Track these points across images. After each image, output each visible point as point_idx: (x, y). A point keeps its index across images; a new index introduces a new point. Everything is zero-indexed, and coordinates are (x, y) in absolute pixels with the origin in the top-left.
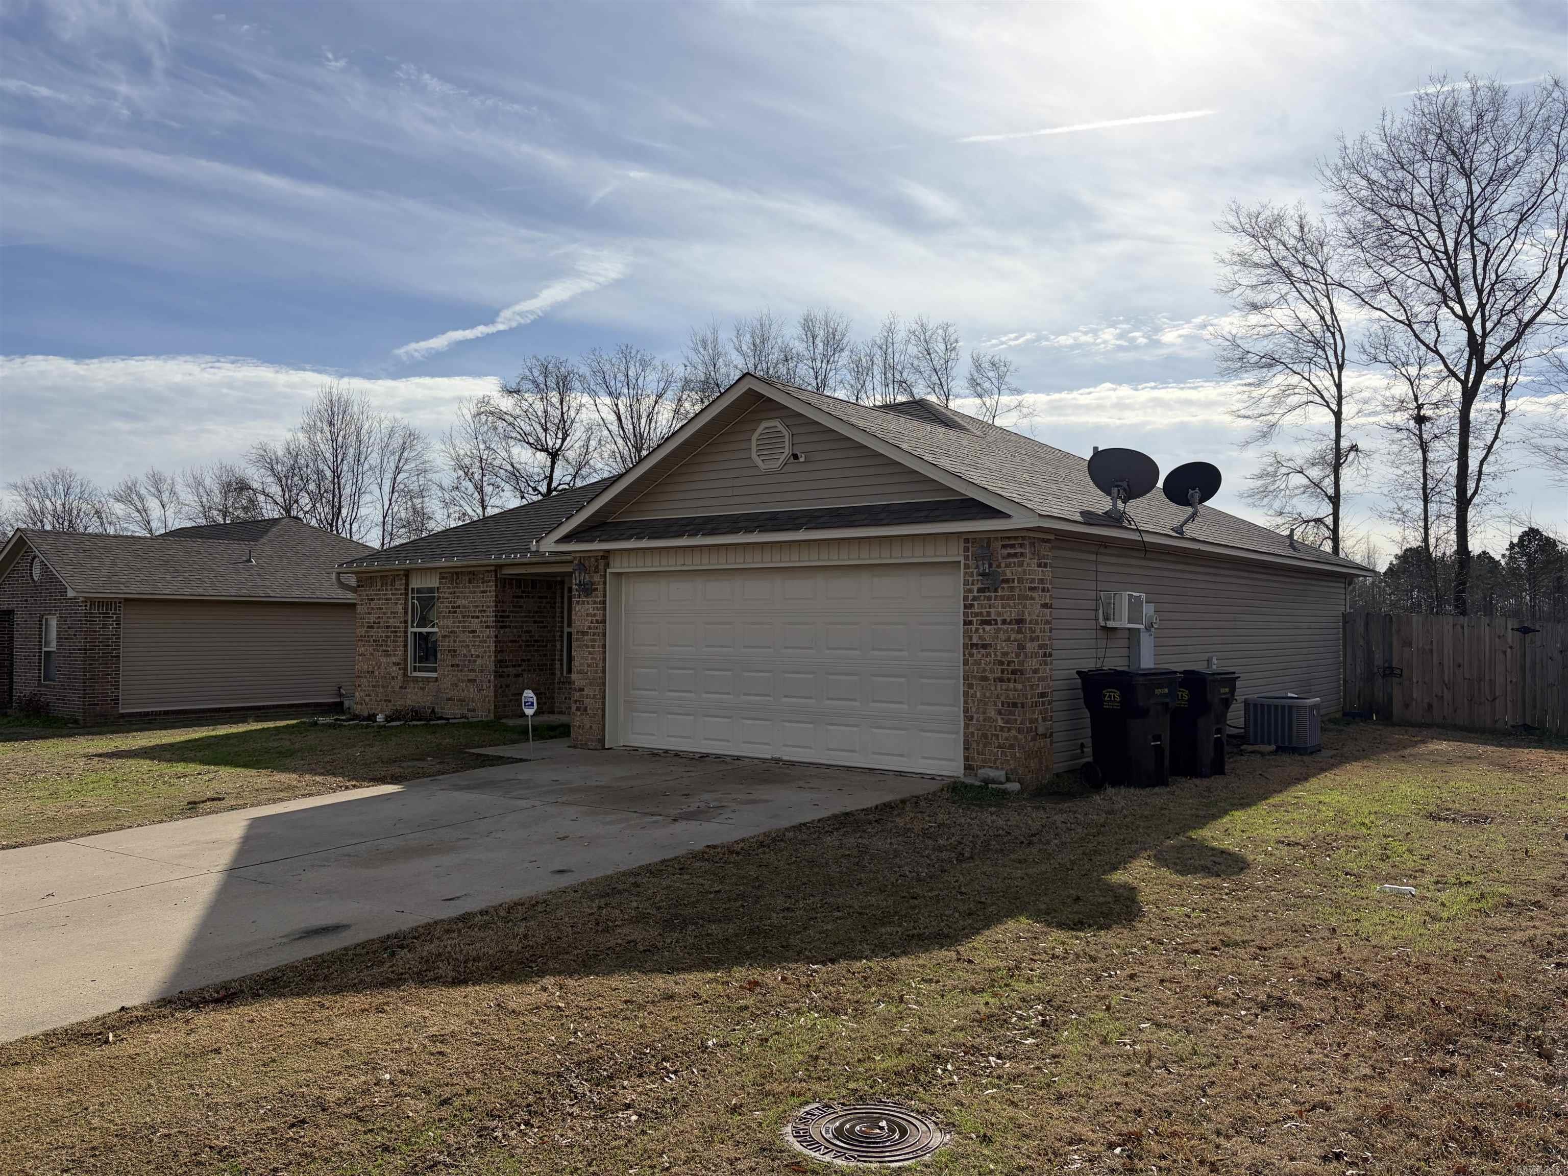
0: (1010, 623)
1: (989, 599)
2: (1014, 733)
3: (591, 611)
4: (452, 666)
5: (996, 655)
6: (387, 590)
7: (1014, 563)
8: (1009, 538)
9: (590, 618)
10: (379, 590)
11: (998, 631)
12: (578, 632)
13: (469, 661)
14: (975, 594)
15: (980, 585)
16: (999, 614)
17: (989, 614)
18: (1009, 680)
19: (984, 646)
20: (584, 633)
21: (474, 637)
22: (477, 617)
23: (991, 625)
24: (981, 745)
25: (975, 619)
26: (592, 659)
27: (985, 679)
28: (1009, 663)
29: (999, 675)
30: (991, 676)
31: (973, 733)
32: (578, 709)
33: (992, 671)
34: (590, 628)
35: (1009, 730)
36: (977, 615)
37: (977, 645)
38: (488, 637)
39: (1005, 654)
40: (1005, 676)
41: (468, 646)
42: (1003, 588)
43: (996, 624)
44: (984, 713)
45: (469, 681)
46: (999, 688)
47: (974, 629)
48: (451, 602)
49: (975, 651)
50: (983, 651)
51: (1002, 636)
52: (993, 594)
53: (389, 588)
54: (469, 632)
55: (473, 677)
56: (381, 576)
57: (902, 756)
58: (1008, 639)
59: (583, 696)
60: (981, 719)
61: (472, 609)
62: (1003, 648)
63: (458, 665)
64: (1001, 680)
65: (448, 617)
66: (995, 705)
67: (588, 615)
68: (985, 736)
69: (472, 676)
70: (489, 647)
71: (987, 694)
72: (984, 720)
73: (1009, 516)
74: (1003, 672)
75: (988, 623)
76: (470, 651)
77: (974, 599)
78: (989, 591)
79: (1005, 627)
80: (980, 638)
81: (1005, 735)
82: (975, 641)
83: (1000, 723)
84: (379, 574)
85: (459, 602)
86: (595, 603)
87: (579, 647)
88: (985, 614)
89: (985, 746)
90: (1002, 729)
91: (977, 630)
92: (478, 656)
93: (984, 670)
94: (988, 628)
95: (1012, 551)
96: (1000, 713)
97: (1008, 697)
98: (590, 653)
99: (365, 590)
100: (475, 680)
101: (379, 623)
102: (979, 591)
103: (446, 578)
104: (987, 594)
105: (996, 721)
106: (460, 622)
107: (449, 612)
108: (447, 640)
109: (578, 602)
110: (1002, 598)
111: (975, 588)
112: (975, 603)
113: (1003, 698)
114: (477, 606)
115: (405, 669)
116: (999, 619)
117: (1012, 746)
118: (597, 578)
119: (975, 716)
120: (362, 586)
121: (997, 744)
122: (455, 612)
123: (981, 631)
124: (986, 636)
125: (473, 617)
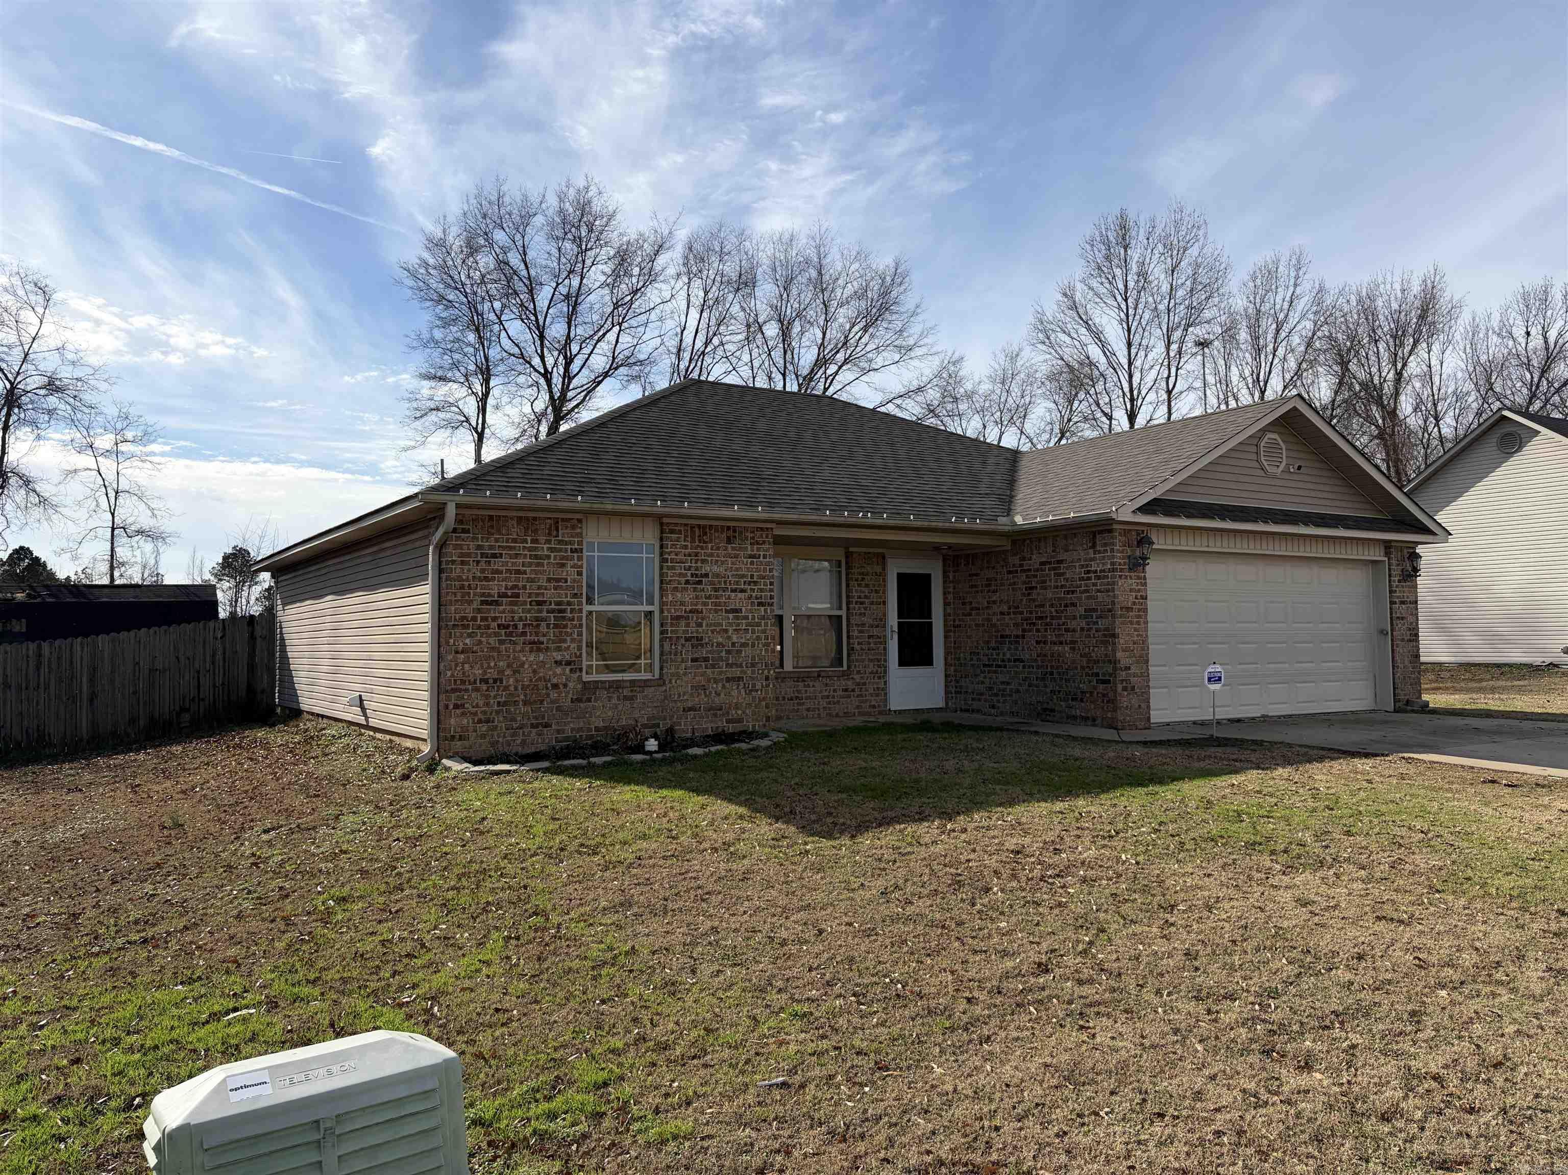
1: (1403, 587)
2: (1416, 674)
3: (1134, 586)
4: (693, 660)
5: (1407, 624)
6: (535, 541)
9: (1134, 594)
10: (514, 541)
11: (1408, 608)
12: (1121, 608)
13: (728, 652)
14: (1397, 583)
16: (1408, 597)
17: (1404, 597)
18: (1413, 641)
20: (1129, 609)
21: (737, 618)
22: (742, 591)
24: (1403, 685)
25: (1397, 600)
26: (1138, 635)
27: (1403, 640)
28: (1413, 629)
30: (1406, 638)
31: (1399, 677)
32: (1125, 689)
33: (1406, 635)
34: (1134, 603)
36: (1398, 597)
37: (1399, 618)
38: (763, 618)
39: (1411, 623)
40: (1412, 638)
41: (726, 631)
43: (1407, 604)
45: (728, 680)
47: (1397, 607)
48: (690, 568)
49: (1398, 622)
52: (1405, 584)
53: (542, 539)
54: (727, 611)
55: (738, 674)
56: (520, 519)
59: (1128, 675)
61: (733, 580)
62: (1410, 620)
63: (706, 659)
64: (1410, 640)
66: (1408, 657)
67: (1131, 590)
68: (1405, 678)
69: (736, 672)
71: (1405, 650)
72: (1404, 667)
73: (1436, 535)
74: (1410, 635)
75: (1403, 603)
76: (729, 638)
77: (1397, 587)
79: (1411, 606)
80: (1400, 612)
81: (1413, 676)
83: (1411, 669)
84: (515, 514)
85: (706, 568)
86: (1139, 578)
87: (1122, 623)
90: (1412, 672)
92: (744, 645)
93: (1403, 634)
94: (1403, 606)
96: (1410, 662)
98: (1136, 630)
99: (474, 539)
100: (740, 679)
101: (517, 595)
103: (680, 532)
104: (1402, 584)
105: (1409, 667)
106: (709, 597)
107: (687, 582)
108: (683, 623)
109: (1120, 577)
110: (1409, 587)
111: (1397, 579)
112: (1397, 590)
113: (1411, 652)
114: (743, 576)
115: (580, 671)
116: (1408, 601)
117: (1416, 684)
119: (1400, 666)
120: (465, 531)
121: (1410, 683)
122: (700, 582)
123: (1401, 608)
124: (1403, 612)
125: (733, 591)
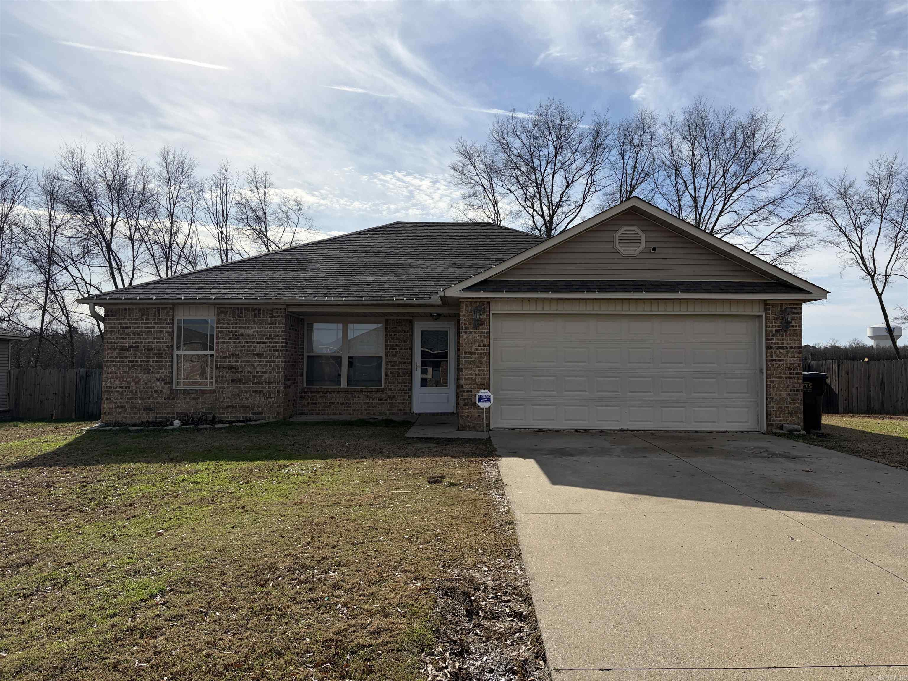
0: (795, 348)
1: (782, 335)
2: (797, 405)
3: (478, 338)
4: (233, 380)
5: (786, 365)
6: (147, 320)
7: (797, 317)
8: (794, 304)
9: (477, 343)
10: (137, 320)
11: (788, 352)
12: (465, 353)
13: (254, 376)
14: (774, 333)
15: (777, 328)
16: (788, 343)
17: (782, 343)
18: (794, 378)
19: (780, 360)
20: (472, 353)
21: (260, 358)
22: (264, 343)
23: (784, 349)
24: (778, 413)
25: (774, 346)
26: (479, 370)
27: (780, 377)
28: (794, 369)
29: (789, 375)
30: (784, 376)
31: (773, 407)
32: (465, 404)
33: (785, 373)
34: (477, 349)
35: (794, 404)
36: (775, 344)
37: (775, 360)
38: (277, 358)
39: (792, 364)
40: (792, 376)
41: (253, 365)
42: (790, 330)
43: (787, 349)
44: (780, 396)
45: (254, 391)
46: (789, 383)
47: (773, 351)
48: (232, 331)
49: (774, 363)
50: (779, 363)
51: (790, 355)
52: (785, 333)
53: (151, 318)
54: (254, 354)
55: (260, 389)
56: (140, 309)
57: (714, 422)
58: (794, 357)
59: (470, 395)
60: (778, 399)
61: (258, 337)
62: (791, 361)
63: (240, 380)
64: (790, 378)
65: (230, 343)
66: (787, 391)
67: (475, 341)
68: (780, 408)
70: (277, 365)
71: (782, 386)
72: (780, 399)
73: (812, 293)
74: (790, 373)
75: (782, 348)
76: (255, 369)
77: (773, 335)
78: (782, 331)
79: (792, 350)
80: (777, 356)
81: (792, 406)
82: (774, 358)
83: (789, 400)
84: (137, 307)
85: (242, 331)
86: (482, 333)
87: (466, 362)
88: (780, 343)
89: (781, 413)
90: (790, 403)
91: (775, 352)
92: (265, 373)
93: (780, 373)
94: (782, 351)
95: (796, 311)
96: (789, 395)
97: (794, 386)
98: (477, 366)
99: (118, 319)
100: (261, 391)
101: (138, 346)
102: (776, 331)
103: (227, 312)
104: (781, 333)
105: (787, 399)
106: (243, 347)
107: (230, 339)
108: (227, 360)
109: (466, 332)
110: (790, 335)
111: (774, 329)
112: (774, 337)
113: (791, 387)
114: (264, 335)
115: (171, 384)
116: (788, 346)
117: (796, 412)
118: (484, 316)
119: (775, 398)
120: (113, 316)
121: (787, 412)
122: (238, 339)
123: (778, 352)
124: (781, 355)
125: (258, 343)
